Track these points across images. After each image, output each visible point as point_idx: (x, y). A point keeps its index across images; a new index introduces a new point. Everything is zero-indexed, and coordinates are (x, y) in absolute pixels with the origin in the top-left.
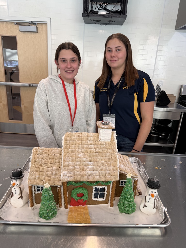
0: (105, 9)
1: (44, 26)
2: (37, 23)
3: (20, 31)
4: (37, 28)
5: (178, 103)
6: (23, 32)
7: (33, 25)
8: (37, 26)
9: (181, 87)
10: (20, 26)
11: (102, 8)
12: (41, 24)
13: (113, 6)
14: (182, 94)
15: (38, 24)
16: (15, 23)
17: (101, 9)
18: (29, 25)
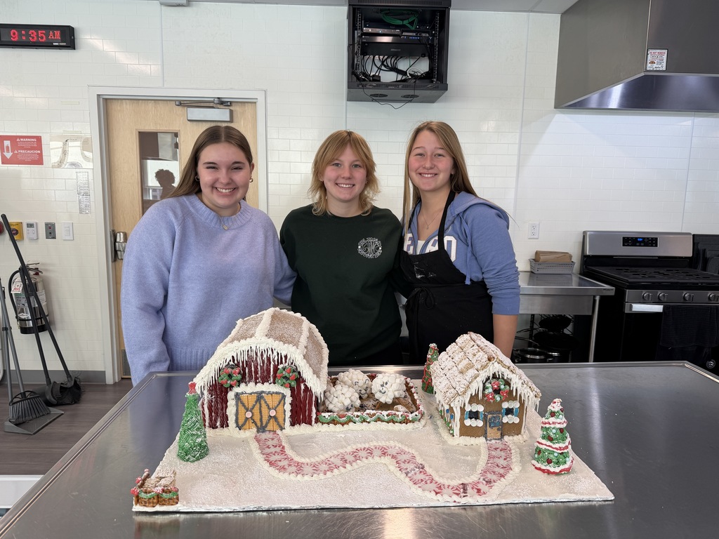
0: (394, 69)
1: (248, 108)
2: (231, 102)
3: (188, 120)
4: (231, 112)
5: (580, 274)
6: (195, 123)
7: (222, 106)
8: (231, 108)
9: (584, 237)
10: (190, 110)
11: (385, 66)
12: (240, 104)
13: (412, 62)
14: (588, 254)
15: (233, 104)
16: (177, 103)
17: (383, 68)
18: (213, 107)
